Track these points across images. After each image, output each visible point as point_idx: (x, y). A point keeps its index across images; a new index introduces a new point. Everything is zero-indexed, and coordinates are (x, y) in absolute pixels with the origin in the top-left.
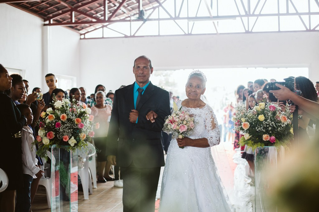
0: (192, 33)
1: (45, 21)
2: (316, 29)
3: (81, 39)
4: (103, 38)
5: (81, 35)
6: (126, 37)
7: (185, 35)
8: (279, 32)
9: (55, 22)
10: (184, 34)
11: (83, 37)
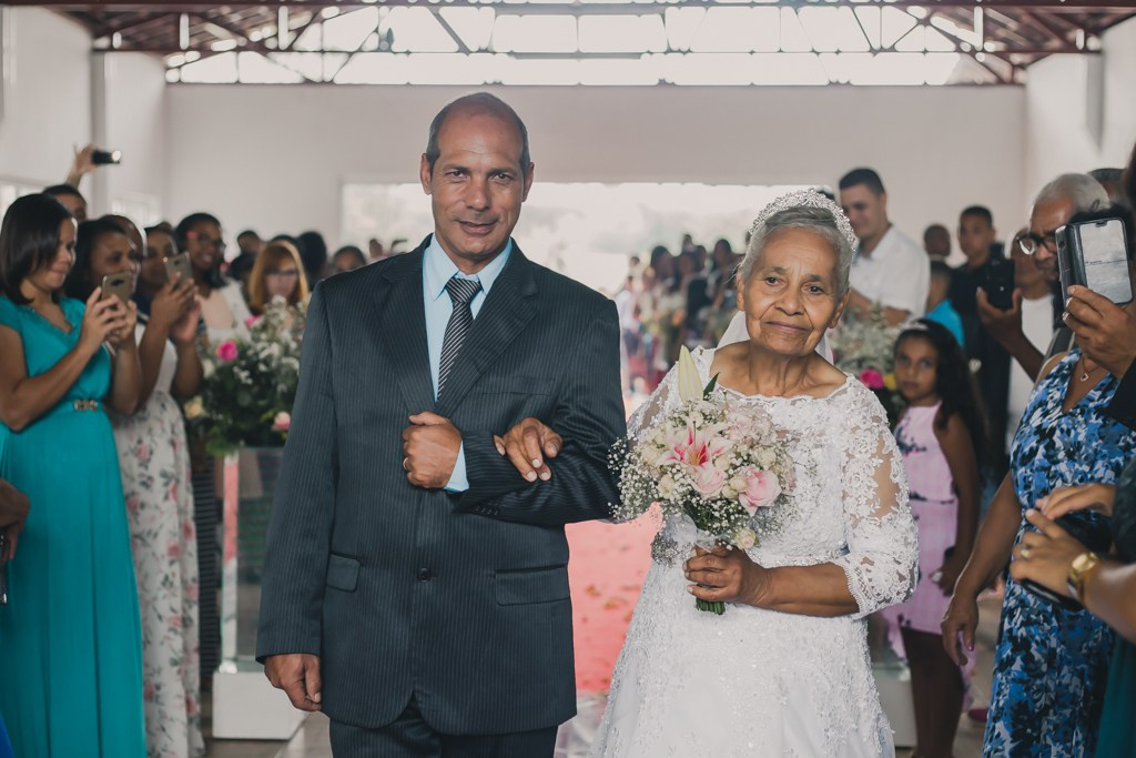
0: (505, 83)
1: (97, 35)
2: (853, 83)
3: (168, 84)
4: (238, 82)
5: (169, 69)
6: (308, 82)
8: (752, 84)
9: (122, 44)
11: (172, 76)
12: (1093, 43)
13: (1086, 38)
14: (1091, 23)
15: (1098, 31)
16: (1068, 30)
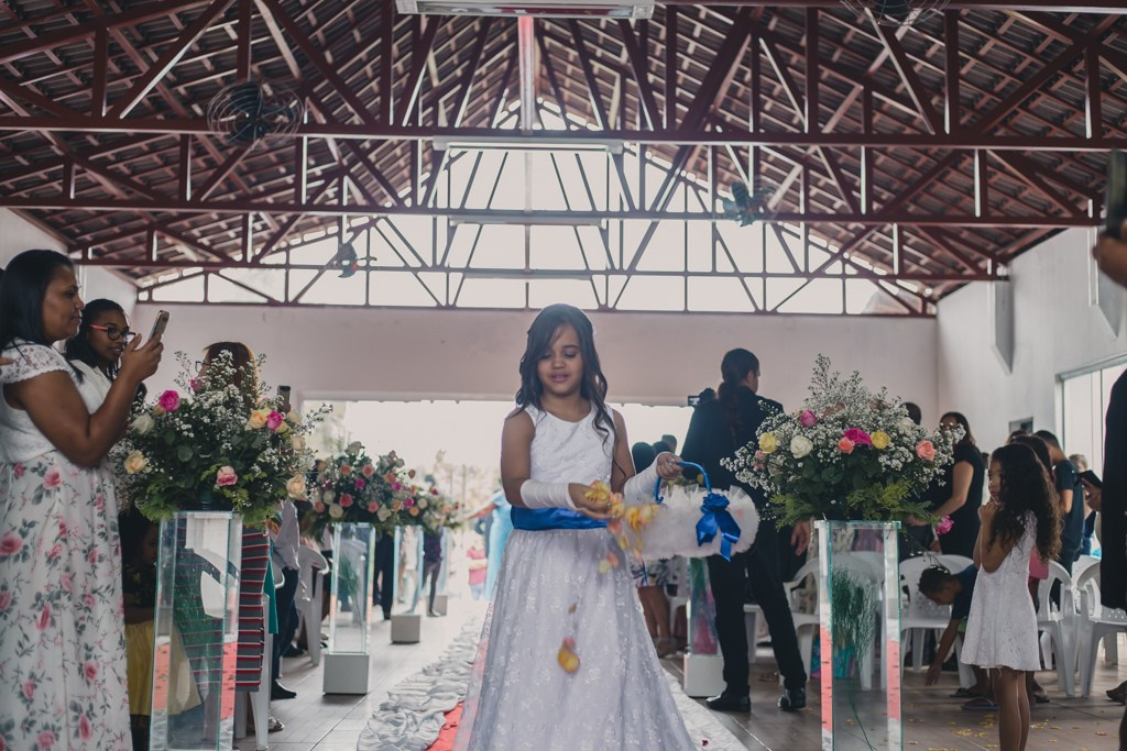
0: (458, 305)
1: (71, 249)
2: (780, 310)
3: (138, 302)
4: (206, 302)
5: (140, 290)
6: (272, 303)
7: (439, 307)
8: (686, 312)
9: (95, 257)
10: (434, 304)
11: (144, 296)
12: (1001, 271)
13: (994, 267)
14: (998, 253)
15: (1006, 260)
16: (980, 260)
